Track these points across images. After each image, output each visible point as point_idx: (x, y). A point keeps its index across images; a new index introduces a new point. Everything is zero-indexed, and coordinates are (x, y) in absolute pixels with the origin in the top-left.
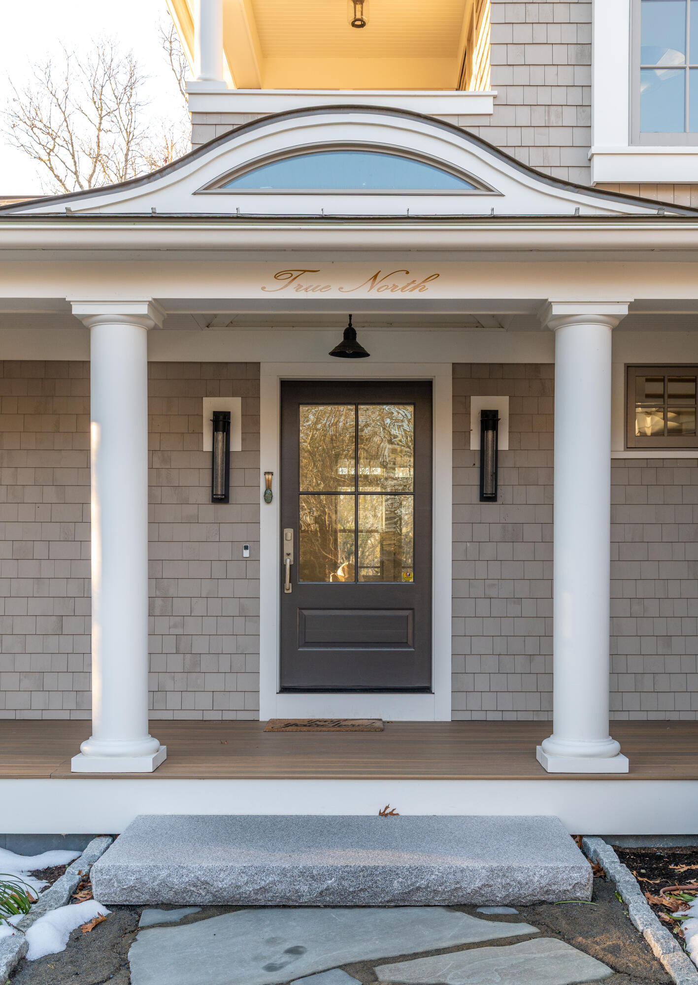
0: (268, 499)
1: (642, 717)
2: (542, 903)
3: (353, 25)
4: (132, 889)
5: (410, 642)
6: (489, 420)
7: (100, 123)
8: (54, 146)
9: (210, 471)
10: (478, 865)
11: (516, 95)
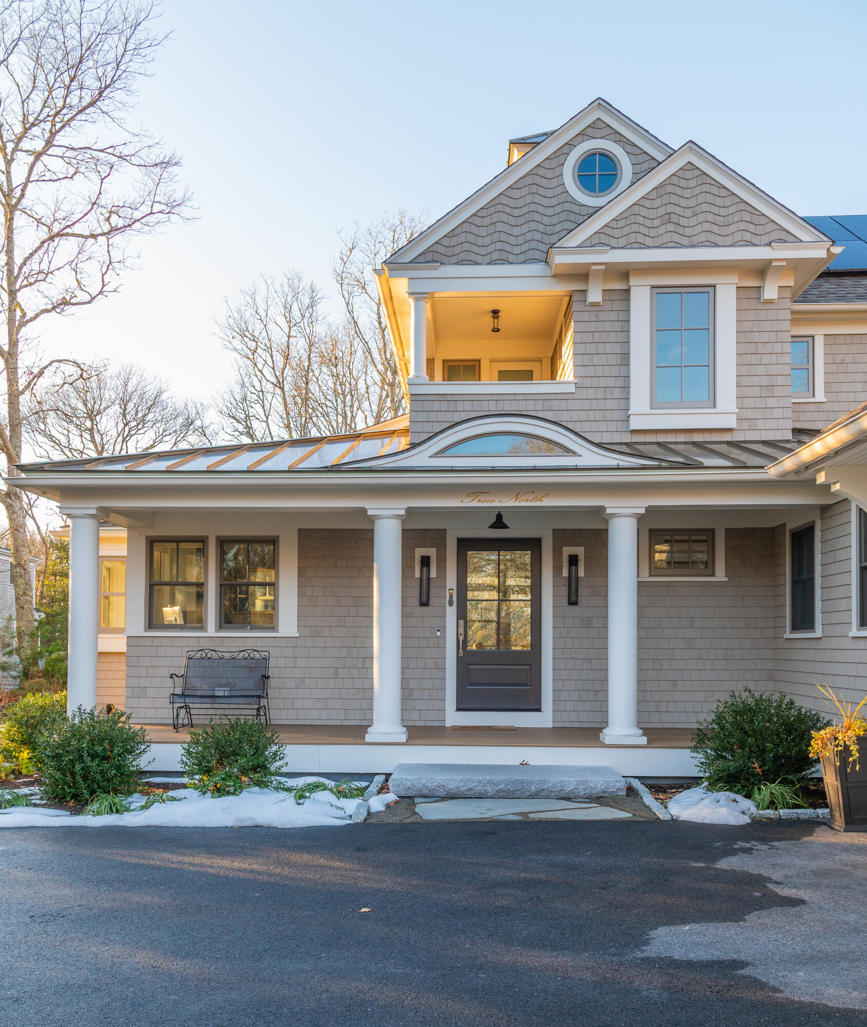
0: (451, 604)
1: (660, 726)
2: (602, 797)
3: (493, 331)
4: (409, 788)
5: (529, 684)
6: (573, 560)
7: (290, 332)
8: (257, 348)
9: (419, 588)
10: (572, 779)
11: (587, 382)
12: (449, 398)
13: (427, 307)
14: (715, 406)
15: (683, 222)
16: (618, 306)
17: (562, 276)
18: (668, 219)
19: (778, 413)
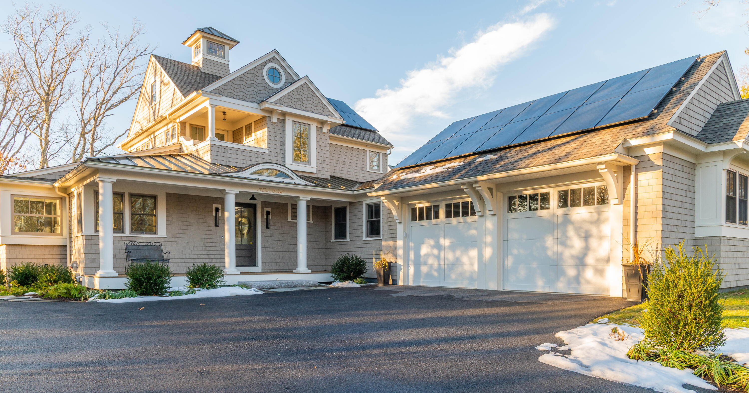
5: (252, 256)
6: (268, 213)
9: (215, 220)
11: (272, 150)
12: (225, 148)
13: (214, 109)
14: (310, 165)
15: (304, 102)
16: (281, 124)
17: (264, 110)
18: (299, 100)
19: (326, 170)
